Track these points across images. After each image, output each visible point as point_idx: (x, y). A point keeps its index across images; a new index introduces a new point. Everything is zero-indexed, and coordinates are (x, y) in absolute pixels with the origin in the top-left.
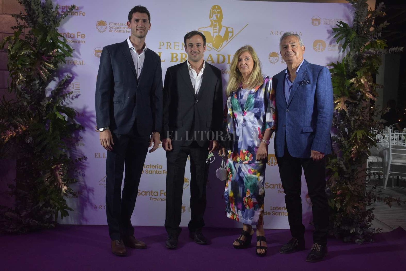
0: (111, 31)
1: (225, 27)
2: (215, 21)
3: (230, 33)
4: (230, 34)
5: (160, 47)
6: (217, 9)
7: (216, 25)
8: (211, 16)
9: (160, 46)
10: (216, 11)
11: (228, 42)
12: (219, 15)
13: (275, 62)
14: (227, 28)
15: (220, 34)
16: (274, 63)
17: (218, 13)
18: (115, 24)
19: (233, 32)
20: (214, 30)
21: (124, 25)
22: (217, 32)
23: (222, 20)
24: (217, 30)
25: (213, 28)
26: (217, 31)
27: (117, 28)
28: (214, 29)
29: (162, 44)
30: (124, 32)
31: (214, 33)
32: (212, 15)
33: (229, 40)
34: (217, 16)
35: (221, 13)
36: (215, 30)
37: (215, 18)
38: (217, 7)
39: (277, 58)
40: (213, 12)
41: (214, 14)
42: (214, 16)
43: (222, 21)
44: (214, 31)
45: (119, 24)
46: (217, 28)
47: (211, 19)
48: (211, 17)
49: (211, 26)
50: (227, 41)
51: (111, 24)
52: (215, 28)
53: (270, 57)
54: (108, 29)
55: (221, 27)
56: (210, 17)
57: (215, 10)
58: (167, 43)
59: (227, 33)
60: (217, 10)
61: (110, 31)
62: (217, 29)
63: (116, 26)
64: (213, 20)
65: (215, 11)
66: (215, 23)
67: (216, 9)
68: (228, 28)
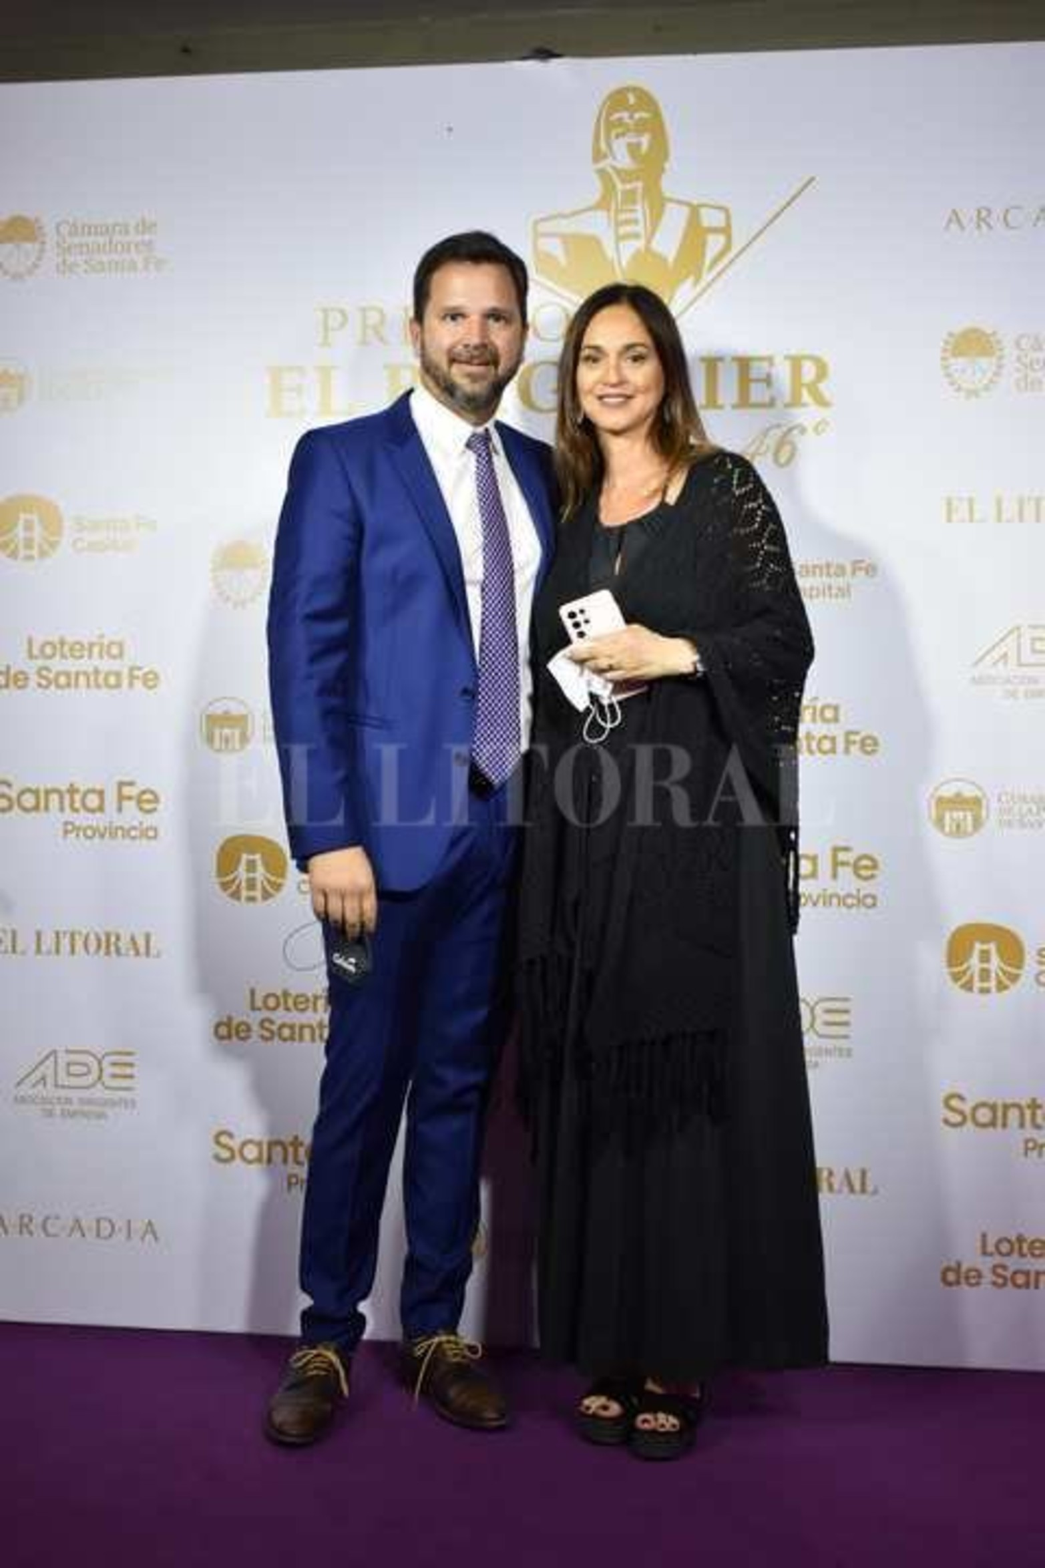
0: (65, 268)
1: (679, 202)
2: (625, 176)
3: (711, 238)
4: (715, 243)
5: (326, 337)
6: (632, 110)
7: (630, 197)
8: (603, 146)
9: (326, 329)
10: (627, 120)
11: (703, 284)
12: (645, 140)
13: (980, 386)
14: (695, 211)
15: (657, 245)
16: (973, 393)
17: (641, 127)
18: (90, 229)
19: (726, 231)
20: (618, 224)
21: (131, 230)
22: (636, 236)
23: (667, 166)
24: (636, 222)
25: (617, 211)
26: (639, 228)
27: (99, 249)
28: (622, 217)
29: (335, 319)
30: (133, 266)
31: (619, 238)
32: (609, 146)
33: (710, 277)
34: (633, 149)
35: (656, 128)
36: (627, 222)
37: (622, 159)
38: (632, 99)
39: (994, 360)
40: (610, 125)
41: (617, 136)
42: (620, 147)
43: (663, 170)
44: (623, 230)
45: (107, 230)
46: (640, 211)
47: (604, 164)
48: (605, 156)
49: (603, 204)
50: (697, 282)
51: (65, 230)
52: (626, 211)
53: (952, 361)
54: (52, 257)
55: (658, 205)
56: (598, 156)
57: (625, 115)
58: (364, 310)
59: (695, 234)
60: (637, 116)
61: (61, 268)
62: (639, 215)
63: (91, 239)
64: (614, 168)
65: (620, 119)
66: (628, 187)
67: (626, 109)
68: (703, 211)
